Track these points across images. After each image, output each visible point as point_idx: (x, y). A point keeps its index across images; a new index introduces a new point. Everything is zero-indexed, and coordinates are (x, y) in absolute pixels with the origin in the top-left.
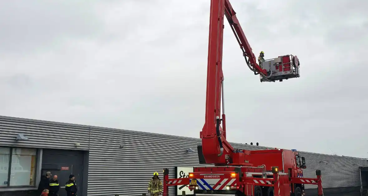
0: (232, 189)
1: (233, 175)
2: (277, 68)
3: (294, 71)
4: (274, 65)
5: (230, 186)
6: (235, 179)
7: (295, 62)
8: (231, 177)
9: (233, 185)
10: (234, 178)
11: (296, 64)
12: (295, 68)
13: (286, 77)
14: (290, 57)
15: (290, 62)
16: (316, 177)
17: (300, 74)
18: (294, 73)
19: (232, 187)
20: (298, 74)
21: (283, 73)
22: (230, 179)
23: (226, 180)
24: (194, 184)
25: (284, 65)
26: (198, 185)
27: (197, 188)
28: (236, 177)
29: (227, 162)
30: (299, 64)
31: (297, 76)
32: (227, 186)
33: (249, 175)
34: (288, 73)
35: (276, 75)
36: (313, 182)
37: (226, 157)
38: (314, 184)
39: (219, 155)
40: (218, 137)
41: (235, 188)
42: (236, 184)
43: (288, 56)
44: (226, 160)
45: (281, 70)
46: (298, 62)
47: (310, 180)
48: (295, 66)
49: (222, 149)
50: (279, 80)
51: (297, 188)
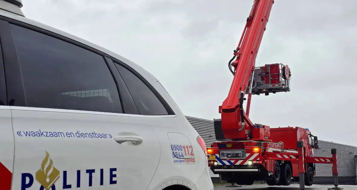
0: (254, 164)
1: (256, 149)
2: (262, 79)
3: (283, 85)
4: (259, 75)
5: (253, 160)
6: (258, 154)
7: (286, 72)
8: (254, 151)
9: (255, 159)
10: (256, 153)
11: (287, 76)
12: (285, 80)
13: (274, 91)
14: (280, 66)
15: (279, 72)
16: (331, 156)
17: (291, 87)
18: (284, 87)
19: (255, 162)
20: (288, 88)
21: (270, 86)
22: (252, 153)
23: (248, 155)
24: (213, 160)
25: (272, 76)
26: (216, 160)
27: (216, 163)
28: (259, 152)
29: (247, 137)
30: (290, 75)
31: (287, 90)
32: (249, 161)
33: (270, 150)
34: (277, 86)
35: (261, 87)
36: (328, 161)
37: (247, 132)
38: (329, 163)
39: (240, 130)
40: (241, 109)
41: (258, 162)
42: (259, 159)
43: (277, 65)
44: (247, 135)
45: (267, 82)
46: (290, 72)
47: (324, 158)
48: (285, 78)
49: (243, 124)
50: (264, 94)
51: (309, 168)
